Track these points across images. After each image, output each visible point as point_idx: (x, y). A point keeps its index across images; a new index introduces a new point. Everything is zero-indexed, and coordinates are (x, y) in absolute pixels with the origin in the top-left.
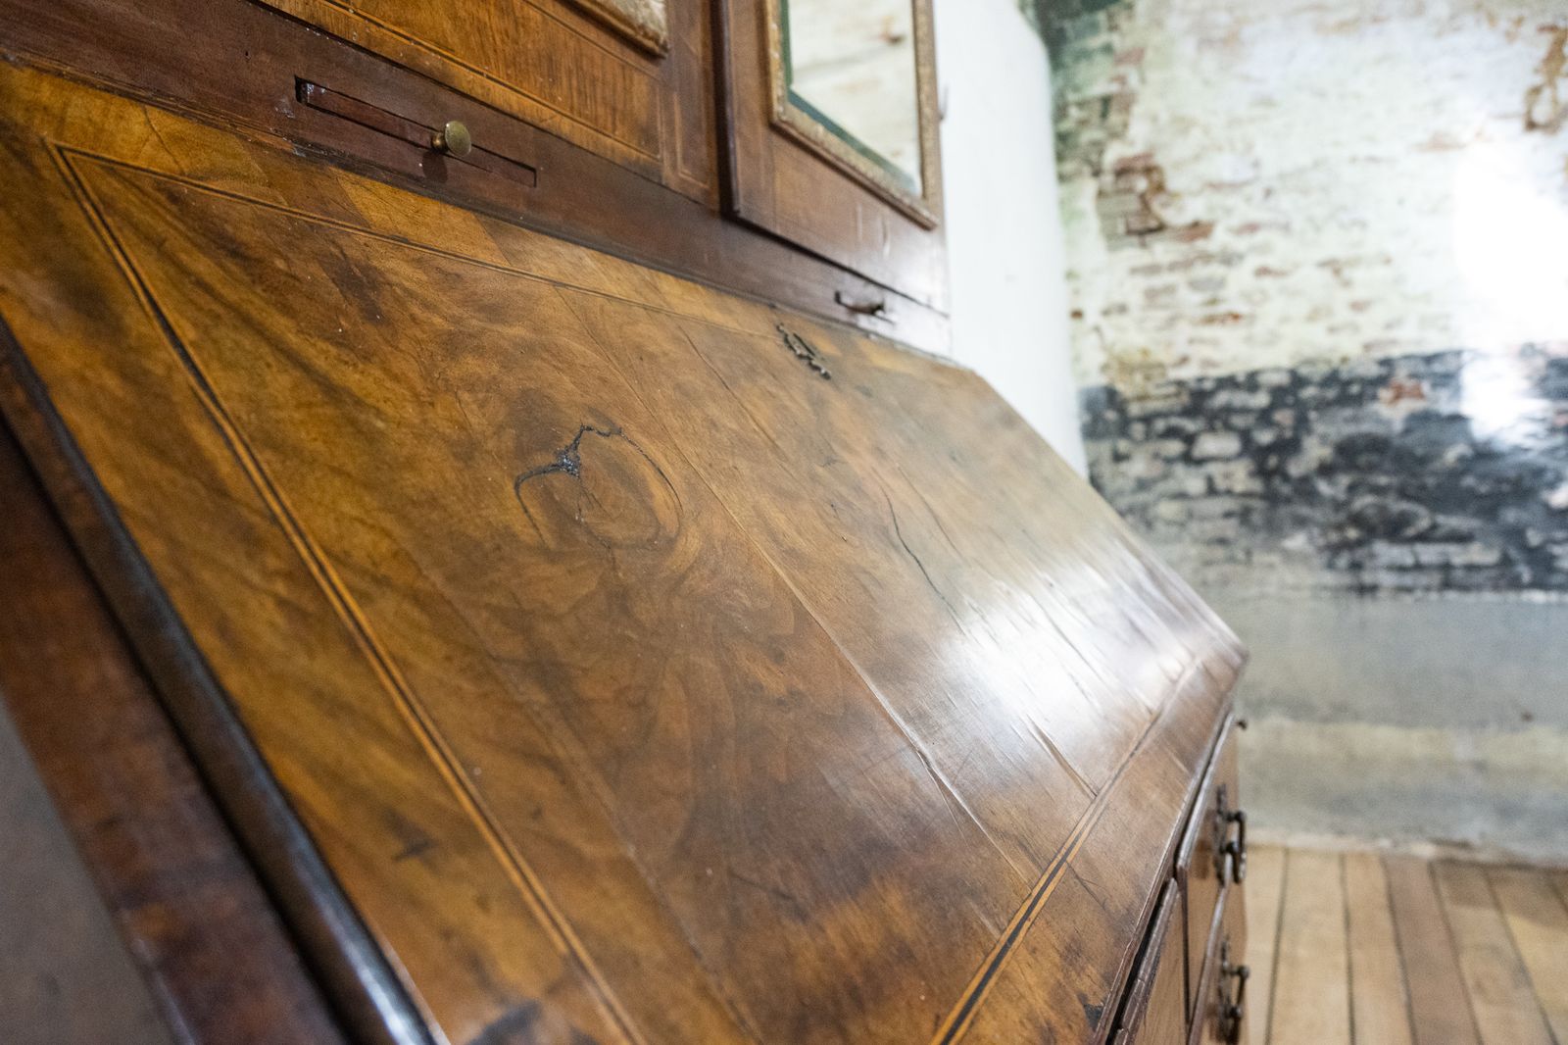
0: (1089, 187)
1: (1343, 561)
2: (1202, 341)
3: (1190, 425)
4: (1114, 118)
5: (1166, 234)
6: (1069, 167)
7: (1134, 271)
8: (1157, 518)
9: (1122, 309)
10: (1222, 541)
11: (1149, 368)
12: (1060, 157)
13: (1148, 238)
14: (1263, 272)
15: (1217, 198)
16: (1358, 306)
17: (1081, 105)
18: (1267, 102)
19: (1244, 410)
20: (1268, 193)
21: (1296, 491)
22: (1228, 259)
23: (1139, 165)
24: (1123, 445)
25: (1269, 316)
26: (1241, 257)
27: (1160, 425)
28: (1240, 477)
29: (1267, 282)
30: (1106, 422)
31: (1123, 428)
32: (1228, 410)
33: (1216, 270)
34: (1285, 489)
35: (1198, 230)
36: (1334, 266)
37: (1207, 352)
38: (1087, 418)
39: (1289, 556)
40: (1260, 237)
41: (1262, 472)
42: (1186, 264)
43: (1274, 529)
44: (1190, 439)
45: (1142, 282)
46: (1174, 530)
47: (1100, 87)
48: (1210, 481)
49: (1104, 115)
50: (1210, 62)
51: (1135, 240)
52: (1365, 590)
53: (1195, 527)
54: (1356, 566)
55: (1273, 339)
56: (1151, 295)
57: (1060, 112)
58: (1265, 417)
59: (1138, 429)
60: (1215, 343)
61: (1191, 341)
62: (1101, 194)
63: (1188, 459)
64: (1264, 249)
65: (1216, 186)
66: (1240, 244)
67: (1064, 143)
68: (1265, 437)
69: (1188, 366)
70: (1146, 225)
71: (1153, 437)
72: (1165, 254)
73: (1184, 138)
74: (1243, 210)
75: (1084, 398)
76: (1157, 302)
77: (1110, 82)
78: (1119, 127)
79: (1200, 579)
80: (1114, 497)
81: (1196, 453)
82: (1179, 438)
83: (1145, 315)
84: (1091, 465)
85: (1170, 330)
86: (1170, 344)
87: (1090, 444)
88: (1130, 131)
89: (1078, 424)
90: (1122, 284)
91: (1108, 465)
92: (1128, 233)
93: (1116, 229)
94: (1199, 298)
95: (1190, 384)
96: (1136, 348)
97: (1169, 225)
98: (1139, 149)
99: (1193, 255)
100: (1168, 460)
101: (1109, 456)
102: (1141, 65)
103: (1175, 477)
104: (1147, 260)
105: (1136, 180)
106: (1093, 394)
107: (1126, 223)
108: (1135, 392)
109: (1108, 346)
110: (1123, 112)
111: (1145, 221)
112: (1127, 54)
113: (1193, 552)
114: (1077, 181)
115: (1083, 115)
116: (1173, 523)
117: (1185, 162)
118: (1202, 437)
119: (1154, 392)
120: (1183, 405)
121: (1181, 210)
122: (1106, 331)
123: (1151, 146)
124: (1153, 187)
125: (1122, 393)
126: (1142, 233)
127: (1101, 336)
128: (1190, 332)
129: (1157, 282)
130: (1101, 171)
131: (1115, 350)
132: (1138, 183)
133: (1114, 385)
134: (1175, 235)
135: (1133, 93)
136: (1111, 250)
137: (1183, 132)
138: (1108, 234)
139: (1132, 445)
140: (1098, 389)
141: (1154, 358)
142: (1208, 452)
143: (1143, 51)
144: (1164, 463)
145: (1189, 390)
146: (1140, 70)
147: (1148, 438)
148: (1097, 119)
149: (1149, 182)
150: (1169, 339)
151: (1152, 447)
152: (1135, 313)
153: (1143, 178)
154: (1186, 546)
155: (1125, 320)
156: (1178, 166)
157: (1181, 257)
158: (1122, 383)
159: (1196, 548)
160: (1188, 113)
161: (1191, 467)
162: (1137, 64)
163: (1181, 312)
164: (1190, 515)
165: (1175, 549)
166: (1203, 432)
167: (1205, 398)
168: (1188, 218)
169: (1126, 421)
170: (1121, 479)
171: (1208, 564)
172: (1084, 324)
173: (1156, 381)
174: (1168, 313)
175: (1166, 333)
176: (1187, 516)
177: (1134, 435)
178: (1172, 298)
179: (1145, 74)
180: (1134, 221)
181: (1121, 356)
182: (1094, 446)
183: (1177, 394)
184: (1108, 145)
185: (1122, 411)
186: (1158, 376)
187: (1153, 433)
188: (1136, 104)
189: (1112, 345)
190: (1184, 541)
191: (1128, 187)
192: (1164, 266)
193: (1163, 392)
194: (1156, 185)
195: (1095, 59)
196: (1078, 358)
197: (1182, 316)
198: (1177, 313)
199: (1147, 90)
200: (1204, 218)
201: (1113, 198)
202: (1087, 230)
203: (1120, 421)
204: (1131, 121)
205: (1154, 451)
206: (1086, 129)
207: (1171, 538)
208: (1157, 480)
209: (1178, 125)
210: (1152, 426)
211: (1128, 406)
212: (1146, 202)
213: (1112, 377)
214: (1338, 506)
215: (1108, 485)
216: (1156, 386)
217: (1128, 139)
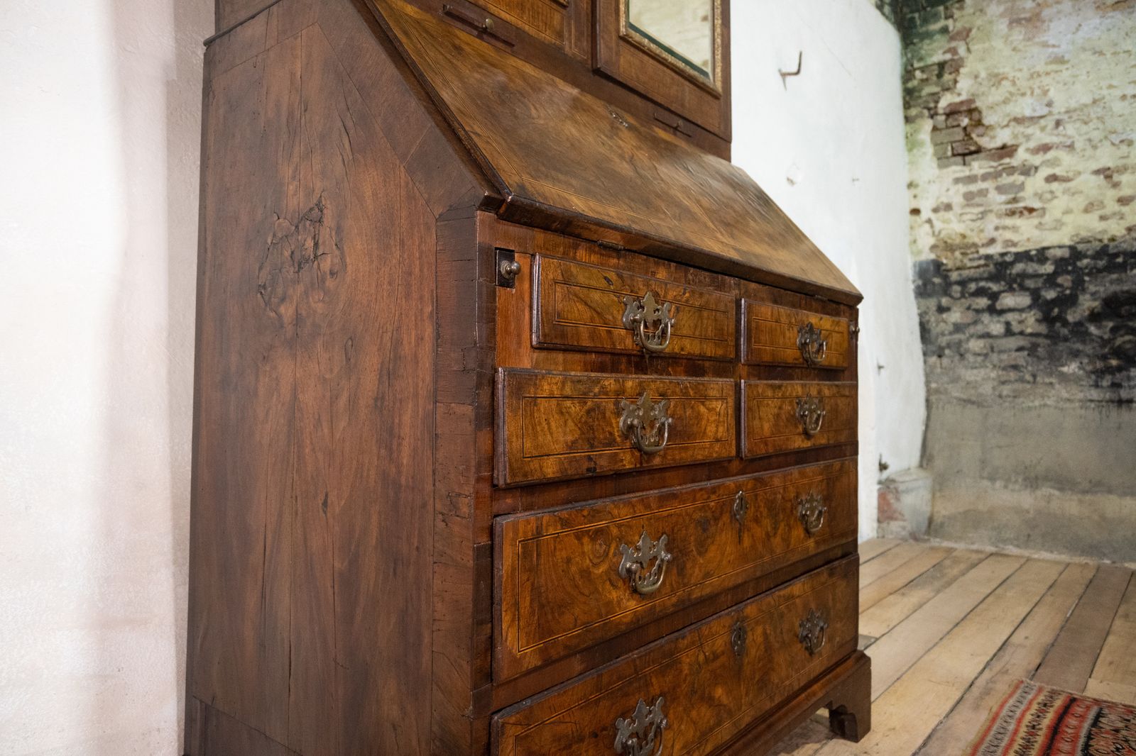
0: (927, 125)
1: (1106, 382)
2: (1005, 228)
3: (995, 287)
4: (947, 77)
5: (982, 155)
6: (913, 112)
7: (957, 181)
8: (967, 351)
9: (948, 207)
10: (1015, 367)
11: (966, 247)
12: (907, 106)
13: (968, 158)
14: (1052, 178)
15: (1020, 129)
16: (1124, 201)
17: (923, 70)
18: (1060, 60)
19: (1036, 276)
20: (1058, 123)
21: (1072, 332)
22: (1027, 171)
23: (964, 108)
24: (945, 301)
25: (1055, 209)
26: (1036, 168)
27: (973, 286)
28: (1031, 323)
29: (1055, 186)
30: (934, 284)
31: (946, 289)
32: (1023, 275)
33: (1018, 178)
34: (1065, 331)
35: (1006, 151)
36: (1106, 173)
37: (1008, 235)
38: (920, 282)
39: (1064, 378)
40: (1050, 155)
41: (1047, 319)
42: (996, 175)
43: (1055, 359)
44: (994, 297)
45: (962, 189)
46: (980, 359)
47: (938, 57)
48: (1008, 324)
49: (940, 76)
50: (1018, 35)
51: (959, 159)
52: (1123, 403)
53: (994, 357)
54: (1116, 386)
55: (1059, 225)
56: (969, 197)
57: (907, 75)
58: (1051, 280)
59: (957, 288)
60: (1015, 229)
61: (997, 228)
62: (935, 129)
63: (992, 310)
64: (1055, 162)
65: (1018, 121)
66: (1037, 160)
67: (910, 96)
68: (1050, 295)
69: (994, 245)
70: (968, 149)
71: (967, 295)
72: (980, 168)
73: (997, 88)
74: (1039, 136)
75: (917, 269)
76: (973, 202)
77: (945, 53)
78: (950, 83)
79: (997, 393)
80: (937, 337)
81: (998, 306)
82: (986, 295)
83: (964, 211)
84: (921, 315)
85: (982, 221)
86: (982, 231)
87: (920, 300)
88: (958, 85)
89: (912, 287)
90: (948, 190)
91: (934, 315)
92: (954, 155)
93: (945, 153)
94: (1003, 198)
95: (995, 258)
96: (956, 234)
97: (984, 148)
98: (963, 97)
99: (1000, 168)
100: (978, 311)
101: (934, 308)
102: (968, 40)
103: (983, 322)
104: (967, 173)
105: (961, 118)
106: (925, 266)
107: (953, 148)
108: (955, 264)
109: (936, 233)
110: (954, 72)
111: (967, 147)
112: (958, 33)
113: (993, 375)
114: (919, 121)
115: (925, 76)
116: (979, 355)
117: (997, 105)
118: (1003, 295)
119: (969, 264)
120: (990, 273)
121: (993, 138)
122: (936, 223)
123: (973, 95)
124: (973, 123)
125: (946, 265)
126: (964, 155)
127: (932, 226)
128: (996, 222)
129: (974, 188)
130: (936, 114)
131: (942, 236)
132: (962, 121)
133: (940, 259)
134: (988, 155)
135: (962, 59)
136: (941, 166)
137: (997, 84)
138: (939, 156)
139: (952, 301)
140: (928, 263)
141: (970, 241)
142: (1007, 305)
143: (970, 30)
144: (974, 313)
145: (995, 262)
146: (967, 44)
147: (963, 296)
148: (934, 78)
149: (971, 119)
150: (981, 227)
151: (966, 302)
152: (957, 210)
153: (966, 117)
154: (988, 370)
155: (949, 215)
156: (992, 108)
157: (992, 170)
158: (946, 258)
159: (995, 372)
160: (1001, 71)
161: (995, 316)
162: (965, 40)
163: (990, 208)
164: (992, 349)
165: (979, 372)
166: (1003, 291)
167: (1006, 268)
168: (998, 143)
169: (947, 284)
170: (942, 324)
171: (1003, 383)
172: (920, 218)
173: (971, 256)
174: (981, 209)
175: (978, 223)
176: (989, 350)
177: (953, 294)
178: (984, 199)
179: (970, 46)
180: (958, 146)
181: (946, 239)
182: (923, 301)
183: (986, 265)
184: (942, 95)
185: (946, 278)
186: (972, 253)
187: (967, 292)
188: (963, 67)
189: (940, 232)
190: (987, 367)
191: (955, 123)
192: (979, 177)
193: (975, 264)
194: (975, 121)
195: (935, 38)
196: (915, 241)
197: (991, 211)
198: (988, 209)
199: (971, 57)
200: (1010, 143)
201: (944, 132)
202: (925, 154)
203: (943, 284)
204: (958, 79)
205: (967, 305)
206: (926, 85)
207: (977, 365)
208: (969, 325)
209: (993, 80)
210: (966, 287)
211: (950, 274)
212: (968, 133)
213: (939, 254)
214: (1104, 342)
215: (932, 329)
216: (970, 260)
217: (956, 91)
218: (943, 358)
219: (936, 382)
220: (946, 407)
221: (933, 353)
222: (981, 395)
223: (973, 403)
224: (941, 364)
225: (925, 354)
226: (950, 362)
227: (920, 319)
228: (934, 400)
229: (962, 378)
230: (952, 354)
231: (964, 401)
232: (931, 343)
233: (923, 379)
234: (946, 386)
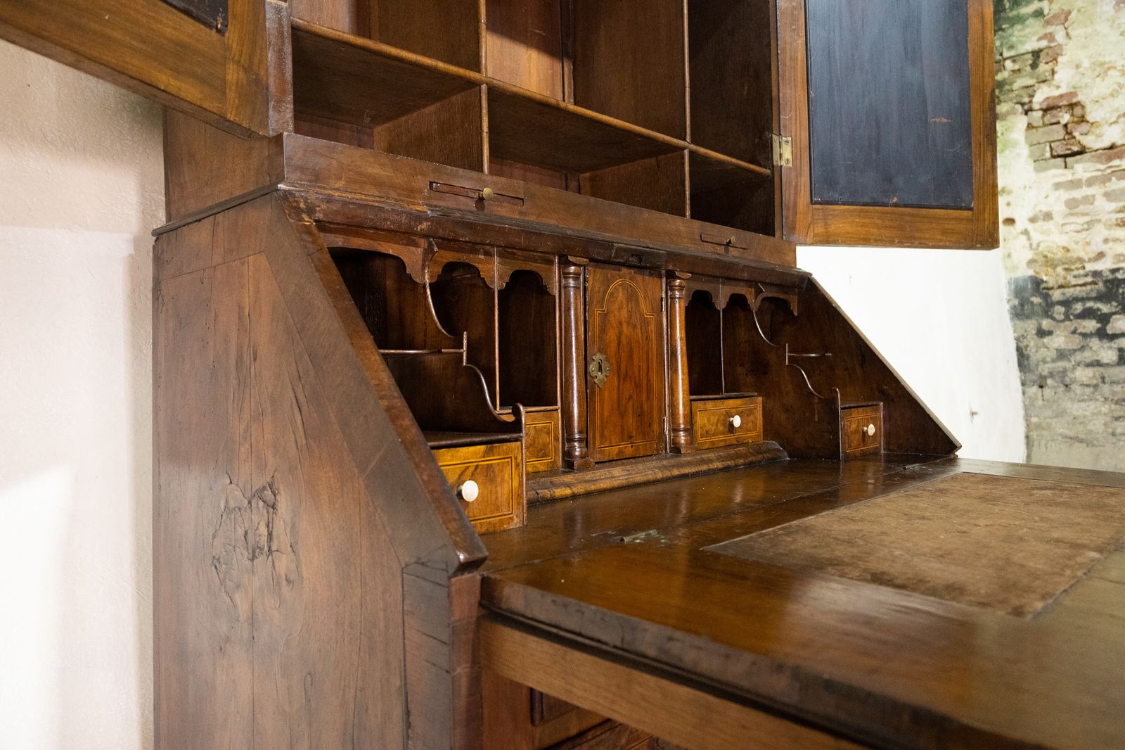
2: (1116, 240)
3: (1105, 308)
4: (1043, 68)
7: (1058, 186)
8: (1074, 381)
9: (1048, 216)
17: (1014, 59)
23: (1065, 103)
24: (1046, 324)
27: (1079, 307)
30: (1032, 303)
31: (1047, 311)
35: (1115, 151)
38: (1016, 302)
42: (1105, 179)
44: (1104, 319)
45: (1065, 195)
46: (1088, 390)
49: (1034, 66)
51: (1060, 160)
53: (1106, 389)
56: (1072, 204)
57: (996, 65)
59: (1061, 309)
61: (1106, 241)
62: (1030, 126)
63: (1102, 334)
67: (999, 89)
69: (1103, 260)
70: (1070, 149)
71: (1072, 317)
72: (1085, 172)
73: (1103, 80)
75: (1013, 287)
76: (1077, 210)
77: (1040, 39)
78: (1047, 74)
79: (1110, 430)
80: (1037, 365)
81: (1110, 330)
82: (1094, 318)
83: (1067, 221)
84: (1017, 339)
85: (1088, 232)
86: (1088, 244)
87: (1018, 322)
88: (1056, 76)
89: (1007, 307)
90: (1047, 197)
91: (1033, 339)
92: (1054, 157)
93: (1043, 155)
94: (1114, 206)
95: (1105, 275)
96: (1058, 247)
97: (1089, 149)
98: (1063, 91)
99: (1109, 171)
100: (1084, 335)
101: (1034, 332)
102: (1066, 25)
103: (1091, 348)
104: (1070, 178)
105: (1060, 114)
106: (1021, 283)
107: (1051, 149)
108: (1057, 281)
109: (1034, 246)
110: (1051, 61)
111: (1069, 147)
112: (1055, 17)
113: (1105, 409)
114: (1010, 118)
115: (1017, 67)
116: (1088, 386)
117: (1103, 99)
118: (1114, 317)
119: (1074, 282)
120: (1099, 292)
121: (1099, 136)
122: (1032, 233)
123: (1074, 87)
124: (1076, 119)
125: (1046, 282)
126: (1065, 156)
127: (1029, 239)
128: (1107, 234)
129: (1077, 194)
130: (1031, 110)
131: (1041, 249)
132: (1062, 117)
133: (1038, 276)
134: (1093, 157)
135: (1060, 46)
136: (1037, 170)
137: (1102, 75)
138: (1036, 159)
139: (1054, 323)
140: (1025, 280)
141: (1075, 256)
142: (1120, 329)
143: (1070, 13)
144: (1081, 337)
145: (1105, 279)
146: (1066, 29)
147: (1067, 318)
148: (1028, 69)
149: (1072, 115)
150: (1088, 240)
151: (1070, 325)
152: (1058, 219)
153: (1066, 112)
154: (1098, 404)
155: (1049, 225)
156: (1097, 101)
157: (1099, 173)
158: (1046, 275)
159: (1107, 406)
160: (1107, 59)
161: (1105, 341)
162: (1063, 24)
163: (1098, 218)
164: (1103, 378)
165: (1088, 406)
166: (1115, 313)
167: (1118, 286)
168: (1107, 144)
169: (1048, 305)
170: (1042, 349)
171: (1117, 419)
172: (1015, 228)
173: (1076, 273)
174: (1087, 219)
175: (1084, 234)
176: (1100, 380)
177: (1055, 315)
178: (1092, 207)
179: (1070, 30)
180: (1058, 146)
181: (1045, 253)
182: (1020, 324)
183: (1094, 283)
184: (1038, 89)
185: (1046, 297)
186: (1077, 269)
187: (1072, 314)
188: (1062, 55)
189: (1038, 245)
190: (1097, 400)
191: (1054, 120)
192: (1084, 182)
193: (1081, 281)
194: (1078, 117)
195: (1027, 22)
196: (1009, 256)
197: (1099, 221)
198: (1094, 218)
199: (1071, 43)
200: (1119, 142)
201: (1040, 130)
202: (1019, 155)
203: (1044, 304)
204: (1056, 69)
205: (1072, 329)
206: (1019, 77)
207: (1086, 397)
208: (1075, 351)
209: (1098, 69)
210: (1071, 308)
211: (1051, 292)
212: (1069, 131)
213: (1037, 270)
215: (1031, 355)
216: (1075, 277)
217: (1054, 83)
218: (1044, 389)
219: (1037, 416)
220: (1049, 446)
221: (1034, 383)
222: (1091, 431)
223: (1081, 441)
224: (1043, 396)
225: (1023, 384)
226: (1053, 394)
227: (1017, 343)
228: (1035, 437)
229: (1069, 411)
230: (1056, 385)
231: (1071, 438)
232: (1030, 371)
233: (1022, 412)
234: (1050, 420)
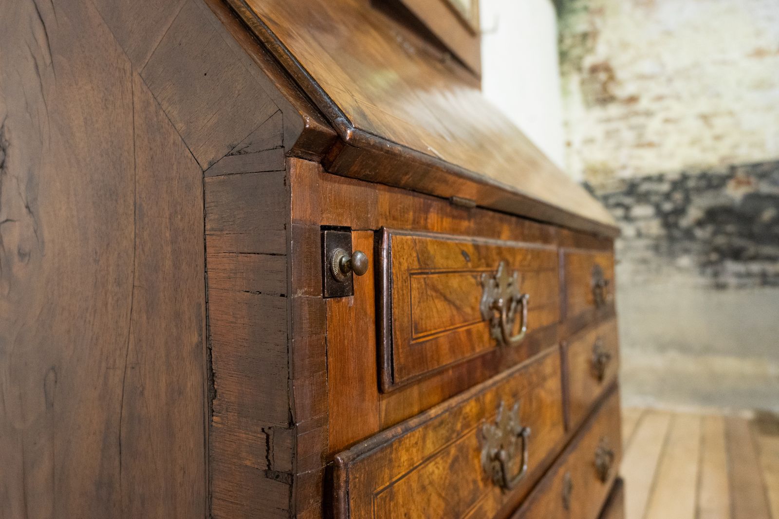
0: (576, 79)
1: (709, 270)
2: (635, 157)
3: (628, 201)
4: (589, 43)
5: (615, 102)
6: (566, 67)
7: (600, 121)
9: (593, 141)
10: (644, 261)
12: (561, 63)
13: (606, 104)
14: (667, 121)
15: (643, 83)
16: (718, 138)
17: (571, 37)
18: (668, 33)
19: (657, 193)
20: (669, 80)
21: (684, 235)
22: (649, 114)
23: (602, 67)
25: (669, 143)
26: (655, 113)
28: (655, 228)
29: (669, 126)
32: (648, 193)
33: (641, 120)
34: (678, 234)
35: (632, 100)
36: (705, 118)
37: (637, 163)
39: (680, 270)
40: (665, 103)
41: (667, 225)
42: (627, 117)
43: (672, 255)
44: (627, 208)
45: (604, 127)
47: (582, 28)
48: (638, 230)
49: (584, 42)
50: (639, 14)
51: (599, 104)
52: (721, 287)
54: (716, 274)
55: (672, 155)
56: (609, 135)
57: (561, 39)
58: (667, 196)
60: (641, 158)
61: (629, 157)
62: (583, 83)
63: (627, 218)
64: (667, 109)
65: (643, 77)
66: (654, 106)
67: (563, 56)
68: (667, 207)
69: (627, 170)
70: (604, 97)
72: (616, 112)
73: (625, 53)
74: (656, 89)
76: (611, 137)
77: (587, 25)
81: (631, 216)
82: (622, 207)
86: (617, 158)
90: (593, 128)
92: (596, 101)
94: (633, 134)
95: (627, 180)
96: (599, 161)
97: (617, 97)
98: (601, 59)
99: (629, 112)
102: (603, 16)
104: (606, 116)
105: (600, 74)
108: (599, 184)
109: (585, 160)
110: (593, 40)
112: (596, 10)
113: (629, 267)
114: (570, 75)
118: (634, 207)
121: (624, 90)
122: (585, 153)
123: (608, 58)
124: (609, 78)
125: (593, 184)
126: (603, 101)
127: (581, 155)
128: (628, 152)
129: (611, 127)
130: (582, 70)
131: (589, 162)
132: (601, 76)
133: (588, 180)
134: (620, 102)
135: (599, 30)
136: (587, 109)
141: (609, 168)
142: (638, 214)
143: (604, 8)
145: (628, 184)
146: (603, 19)
148: (580, 43)
149: (607, 75)
150: (617, 156)
152: (599, 143)
153: (604, 73)
155: (594, 147)
156: (623, 66)
157: (624, 113)
158: (592, 179)
159: (631, 265)
160: (628, 40)
161: (629, 222)
162: (601, 15)
163: (623, 142)
164: (627, 248)
166: (634, 204)
167: (636, 187)
168: (627, 94)
171: (637, 274)
172: (572, 149)
175: (615, 153)
178: (618, 135)
179: (606, 21)
181: (592, 165)
183: (621, 186)
184: (585, 57)
187: (609, 204)
189: (587, 159)
191: (596, 79)
192: (614, 118)
197: (624, 144)
199: (606, 28)
202: (574, 100)
204: (598, 45)
206: (574, 49)
212: (605, 86)
213: (587, 176)
214: (706, 242)
217: (595, 53)
